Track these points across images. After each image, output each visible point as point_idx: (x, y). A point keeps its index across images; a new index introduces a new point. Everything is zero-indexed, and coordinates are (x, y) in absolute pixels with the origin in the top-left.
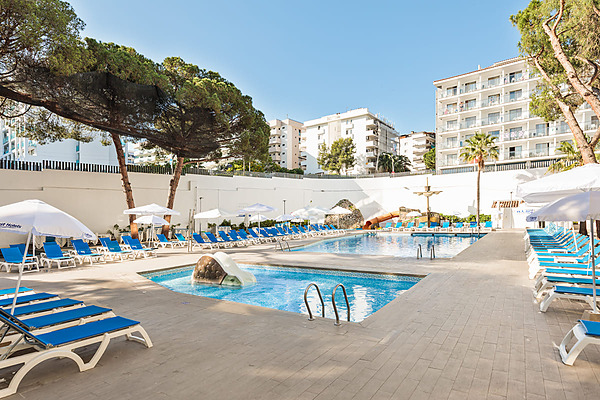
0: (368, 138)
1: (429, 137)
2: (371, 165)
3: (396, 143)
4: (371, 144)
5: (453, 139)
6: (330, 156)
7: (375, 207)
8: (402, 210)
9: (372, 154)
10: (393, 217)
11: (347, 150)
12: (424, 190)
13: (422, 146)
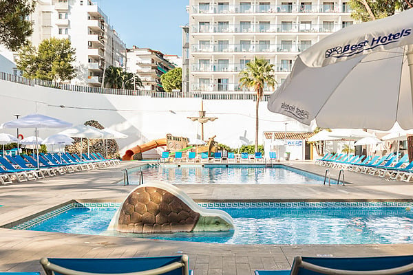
0: (91, 45)
1: (155, 56)
2: (95, 80)
3: (122, 56)
4: (95, 52)
5: (206, 61)
6: (38, 60)
7: (133, 133)
8: (169, 137)
9: (96, 66)
10: (158, 145)
11: (63, 56)
12: (197, 115)
13: (147, 65)
